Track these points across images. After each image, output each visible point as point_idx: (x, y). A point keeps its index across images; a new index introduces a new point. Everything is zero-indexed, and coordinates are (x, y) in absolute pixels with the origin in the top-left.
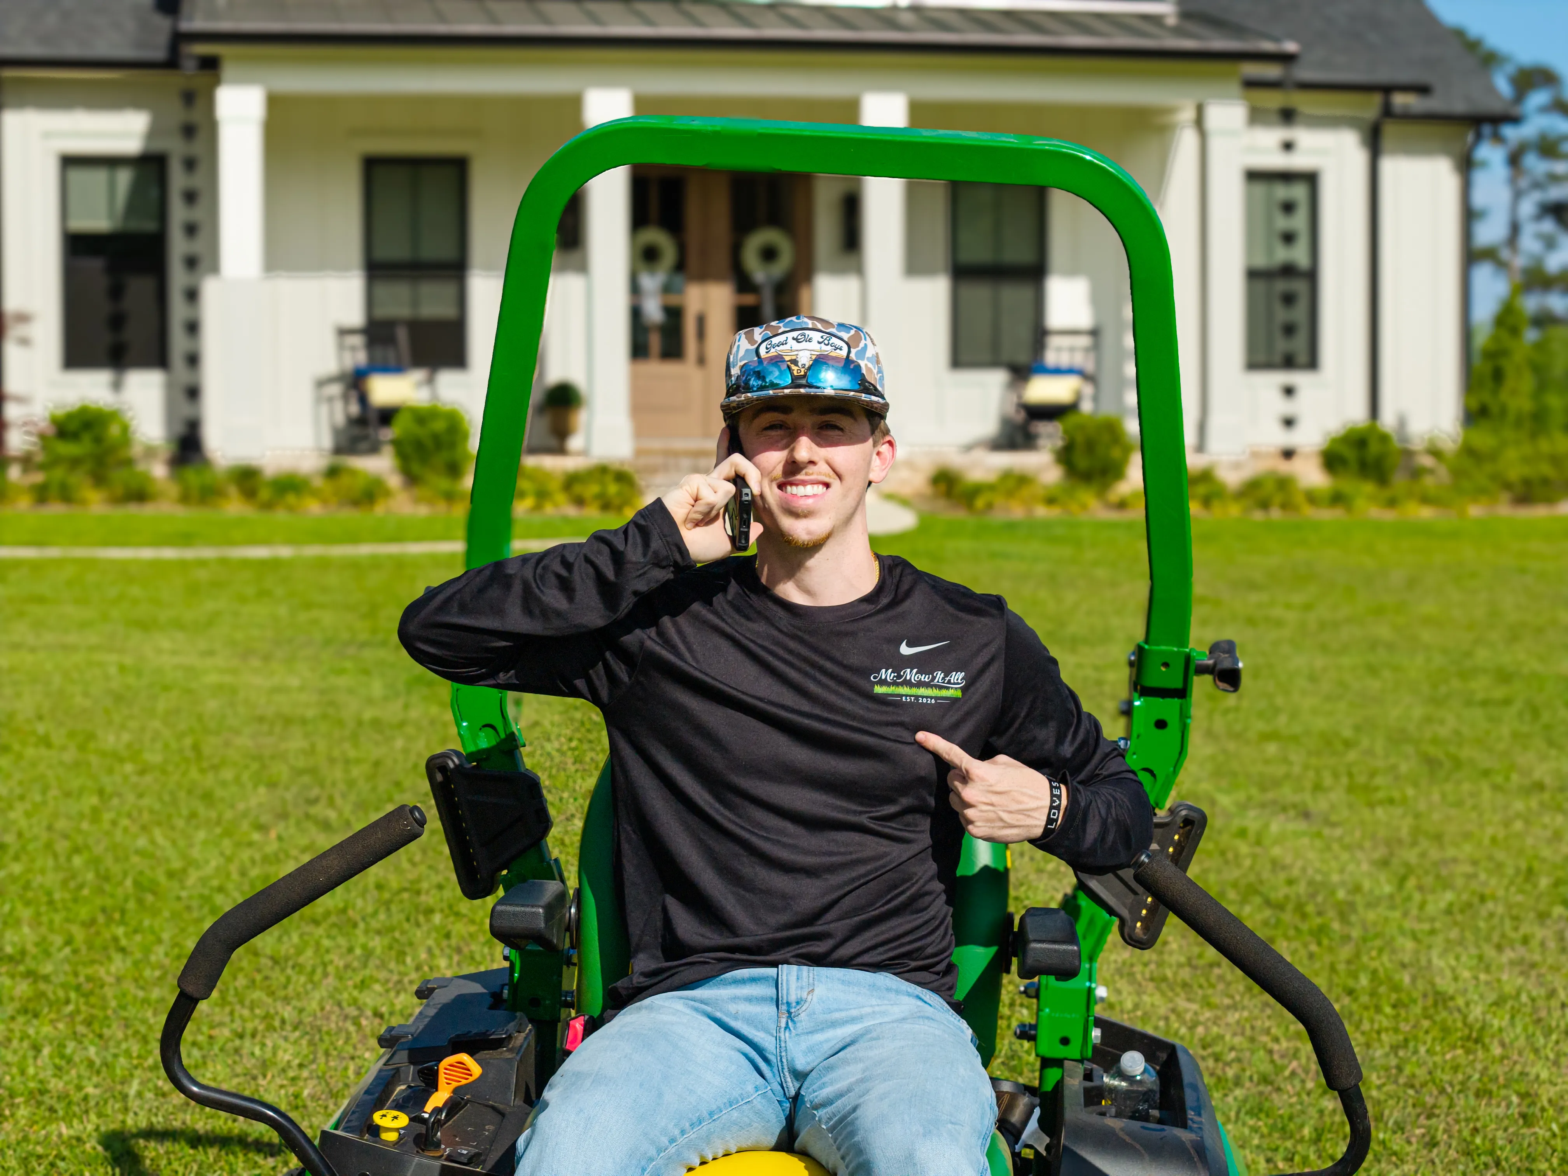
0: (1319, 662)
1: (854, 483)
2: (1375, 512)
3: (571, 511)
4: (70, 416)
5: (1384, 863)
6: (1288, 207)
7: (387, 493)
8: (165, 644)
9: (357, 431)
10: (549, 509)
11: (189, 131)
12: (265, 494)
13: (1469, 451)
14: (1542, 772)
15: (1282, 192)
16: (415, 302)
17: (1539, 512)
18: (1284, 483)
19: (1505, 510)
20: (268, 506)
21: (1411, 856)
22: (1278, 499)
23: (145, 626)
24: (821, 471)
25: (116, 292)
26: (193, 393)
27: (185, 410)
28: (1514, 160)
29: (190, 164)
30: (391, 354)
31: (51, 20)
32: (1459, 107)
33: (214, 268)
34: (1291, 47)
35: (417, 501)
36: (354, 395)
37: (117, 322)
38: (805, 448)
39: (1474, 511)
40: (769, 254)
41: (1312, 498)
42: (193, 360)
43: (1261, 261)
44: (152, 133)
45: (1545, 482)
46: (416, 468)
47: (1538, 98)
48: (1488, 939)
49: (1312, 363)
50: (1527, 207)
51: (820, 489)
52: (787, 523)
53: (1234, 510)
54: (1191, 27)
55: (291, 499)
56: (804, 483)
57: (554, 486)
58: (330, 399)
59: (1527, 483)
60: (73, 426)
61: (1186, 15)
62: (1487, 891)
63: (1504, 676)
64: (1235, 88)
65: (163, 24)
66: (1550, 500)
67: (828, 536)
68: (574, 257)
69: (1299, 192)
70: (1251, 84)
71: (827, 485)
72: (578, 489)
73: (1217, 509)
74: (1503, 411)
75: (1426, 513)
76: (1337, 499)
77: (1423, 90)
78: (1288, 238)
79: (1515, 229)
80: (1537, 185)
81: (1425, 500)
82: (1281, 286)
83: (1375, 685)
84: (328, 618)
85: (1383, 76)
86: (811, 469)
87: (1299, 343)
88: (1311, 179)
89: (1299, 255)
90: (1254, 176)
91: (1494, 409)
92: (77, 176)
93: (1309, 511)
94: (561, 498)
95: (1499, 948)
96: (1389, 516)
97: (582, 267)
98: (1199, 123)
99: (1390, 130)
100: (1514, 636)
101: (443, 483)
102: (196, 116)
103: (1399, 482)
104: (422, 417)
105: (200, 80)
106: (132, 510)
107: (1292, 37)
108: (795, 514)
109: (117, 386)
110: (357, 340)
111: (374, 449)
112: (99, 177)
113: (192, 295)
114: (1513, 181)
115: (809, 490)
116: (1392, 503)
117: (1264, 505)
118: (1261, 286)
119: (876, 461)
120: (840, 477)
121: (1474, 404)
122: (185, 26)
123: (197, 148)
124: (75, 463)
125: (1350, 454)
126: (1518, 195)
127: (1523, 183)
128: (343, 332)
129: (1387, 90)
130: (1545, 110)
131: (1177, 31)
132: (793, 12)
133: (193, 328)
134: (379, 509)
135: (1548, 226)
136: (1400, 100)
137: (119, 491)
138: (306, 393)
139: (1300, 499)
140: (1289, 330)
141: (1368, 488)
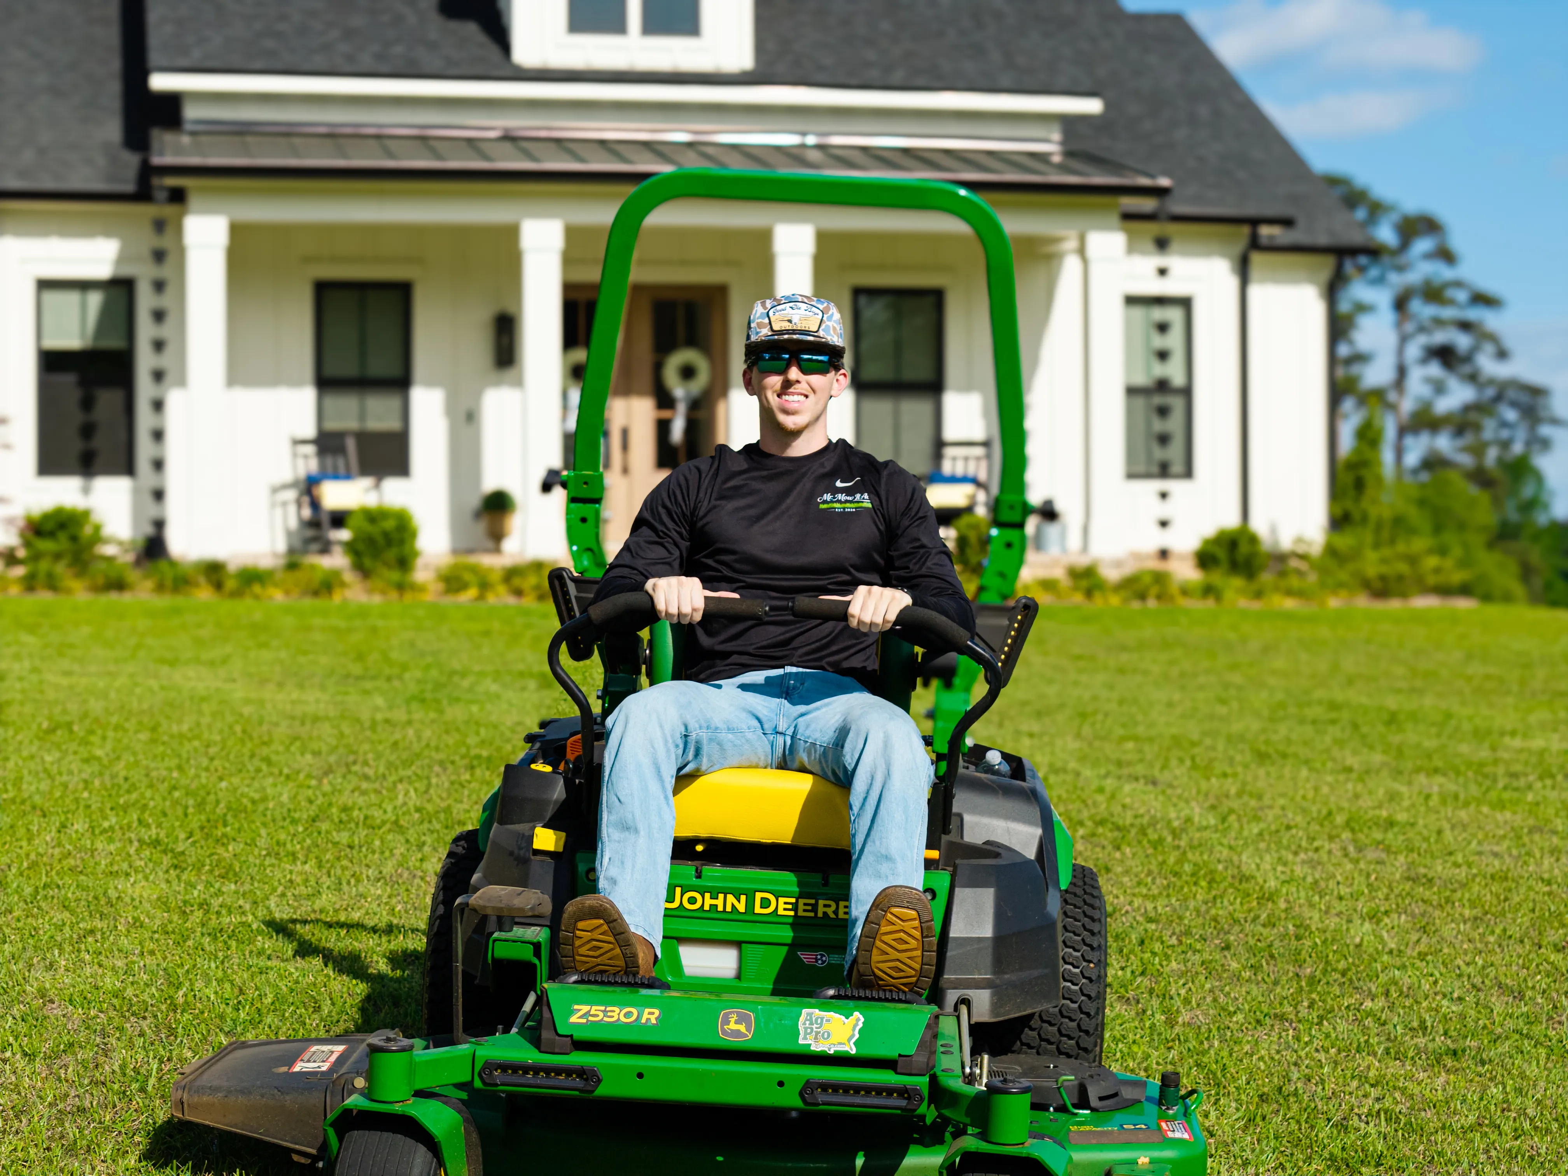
0: (1177, 696)
1: (822, 396)
2: (1243, 603)
3: (512, 600)
4: (47, 517)
5: (1213, 807)
6: (1163, 328)
7: (343, 585)
8: (191, 673)
9: (310, 533)
10: (491, 598)
11: (159, 256)
12: (230, 584)
13: (1331, 551)
14: (1351, 761)
15: (1159, 314)
16: (362, 416)
17: (1394, 605)
18: (1160, 578)
19: (1363, 602)
20: (237, 594)
21: (1235, 804)
22: (1154, 591)
23: (173, 663)
24: (803, 387)
25: (87, 404)
26: (159, 495)
27: (152, 510)
28: (1401, 304)
29: (159, 286)
30: (341, 462)
31: (28, 156)
32: (1323, 240)
33: (182, 382)
34: (1164, 182)
35: (370, 591)
36: (306, 500)
37: (88, 431)
38: (794, 373)
39: (1333, 603)
40: (688, 373)
41: (1185, 591)
42: (158, 465)
43: (1141, 379)
44: (121, 260)
45: (1400, 578)
46: (367, 562)
47: (1423, 245)
48: (1288, 848)
49: (1188, 473)
50: (1413, 351)
51: (802, 398)
52: (782, 418)
53: (1115, 600)
54: (1074, 164)
55: (257, 588)
56: (793, 394)
57: (496, 577)
58: (284, 504)
59: (1383, 578)
60: (50, 526)
61: (1069, 154)
62: (1292, 823)
63: (1333, 706)
64: (1115, 219)
65: (132, 160)
66: (1404, 595)
67: (807, 426)
68: (510, 373)
69: (1174, 315)
70: (1128, 217)
71: (807, 396)
72: (517, 582)
73: (1098, 599)
74: (1365, 519)
75: (1289, 604)
76: (1208, 591)
77: (1287, 222)
78: (1163, 355)
79: (1402, 372)
80: (1422, 329)
81: (1289, 593)
82: (1158, 400)
83: (1222, 710)
84: (324, 660)
85: (1251, 210)
86: (797, 386)
87: (1174, 452)
88: (1185, 303)
89: (1174, 372)
90: (1132, 301)
91: (1356, 515)
92: (51, 298)
93: (1183, 602)
94: (502, 589)
95: (1296, 853)
96: (1256, 606)
97: (519, 383)
98: (1082, 251)
99: (1257, 259)
100: (1350, 681)
101: (395, 575)
102: (166, 242)
103: (1266, 578)
104: (373, 516)
105: (168, 211)
106: (113, 597)
107: (1166, 173)
108: (786, 412)
109: (86, 491)
110: (310, 449)
111: (325, 548)
112: (73, 298)
113: (158, 405)
114: (1399, 324)
115: (796, 398)
116: (1258, 595)
117: (1142, 597)
118: (1140, 402)
119: (835, 385)
120: (814, 391)
121: (1339, 512)
122: (157, 160)
123: (166, 271)
124: (57, 556)
125: (1221, 554)
126: (1404, 340)
127: (1409, 327)
128: (298, 442)
129: (1255, 222)
130: (1429, 256)
131: (1062, 168)
132: (710, 150)
133: (158, 435)
134: (337, 597)
135: (1435, 369)
136: (1265, 231)
137: (101, 581)
138: (263, 497)
139: (1174, 589)
140: (1164, 439)
141: (1237, 582)
